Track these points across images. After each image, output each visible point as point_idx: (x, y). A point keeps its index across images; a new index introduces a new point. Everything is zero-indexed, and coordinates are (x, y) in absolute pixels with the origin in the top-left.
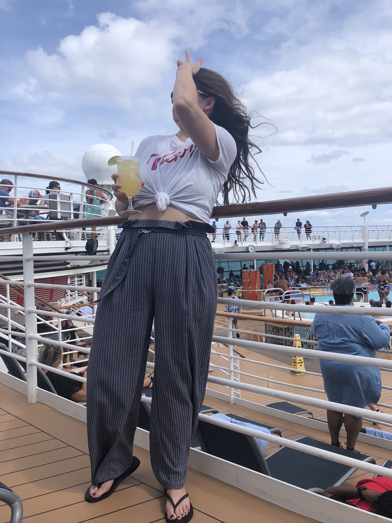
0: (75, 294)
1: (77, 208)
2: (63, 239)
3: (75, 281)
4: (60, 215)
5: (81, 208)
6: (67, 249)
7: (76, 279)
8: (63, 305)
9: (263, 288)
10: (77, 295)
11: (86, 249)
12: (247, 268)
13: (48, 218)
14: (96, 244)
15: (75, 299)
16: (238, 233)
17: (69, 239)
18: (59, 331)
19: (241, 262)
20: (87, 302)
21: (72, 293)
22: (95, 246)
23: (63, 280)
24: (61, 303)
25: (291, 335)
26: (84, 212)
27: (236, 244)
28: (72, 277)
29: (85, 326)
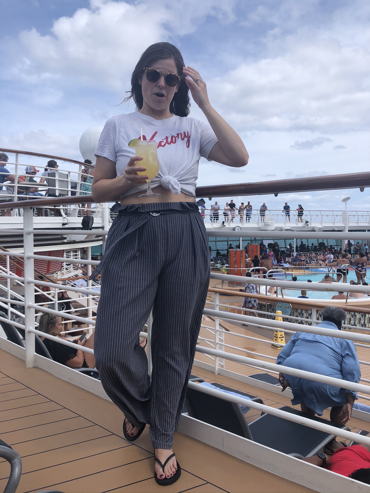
0: (71, 267)
1: (74, 186)
2: (61, 215)
3: (70, 256)
4: (58, 193)
5: (78, 186)
6: (64, 224)
7: (72, 254)
8: (59, 277)
9: (248, 267)
10: (72, 268)
11: (82, 225)
12: (233, 248)
13: (47, 195)
14: (91, 221)
15: (70, 272)
16: (225, 214)
17: (66, 216)
18: (56, 302)
19: (227, 241)
20: (81, 275)
21: (68, 266)
22: (90, 223)
23: (60, 253)
24: (57, 276)
25: (274, 311)
26: (80, 190)
27: (224, 225)
28: (68, 251)
29: (80, 297)
